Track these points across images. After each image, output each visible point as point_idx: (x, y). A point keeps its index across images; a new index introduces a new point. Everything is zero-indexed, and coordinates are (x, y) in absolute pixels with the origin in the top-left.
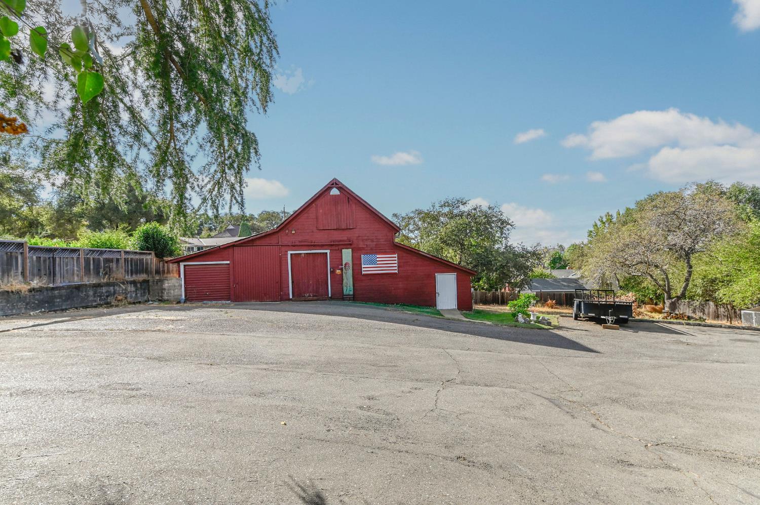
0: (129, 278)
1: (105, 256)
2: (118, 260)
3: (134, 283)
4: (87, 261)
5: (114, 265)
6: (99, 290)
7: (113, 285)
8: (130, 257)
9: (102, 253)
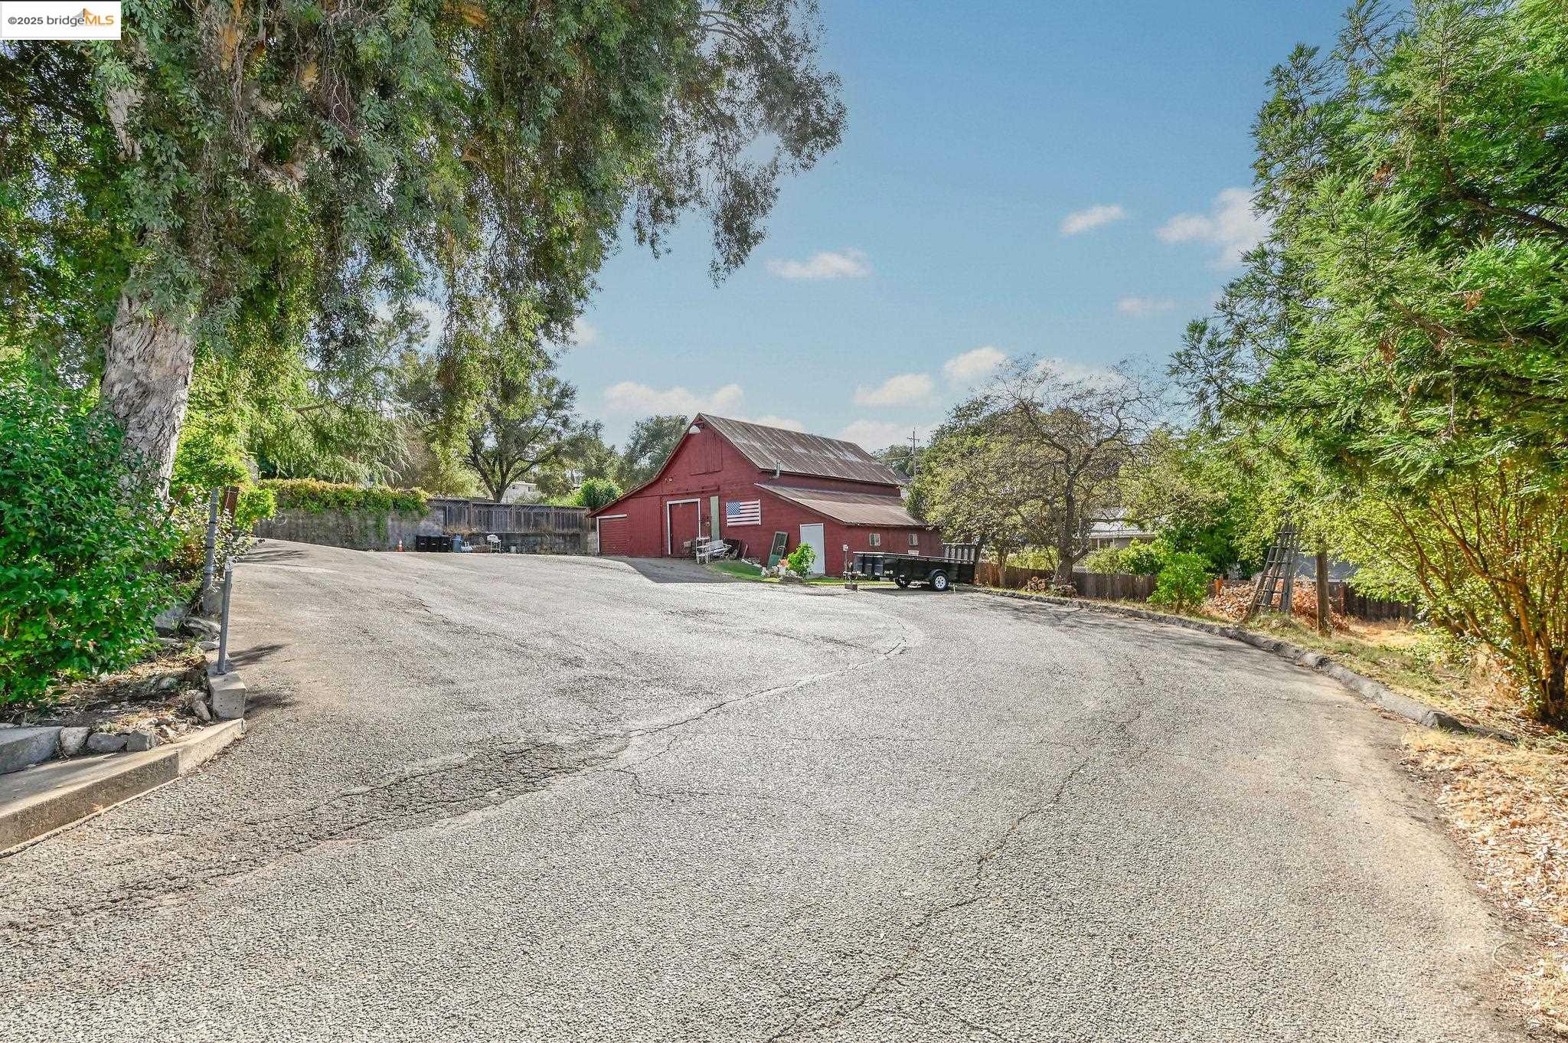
0: (559, 531)
1: (535, 511)
2: (548, 514)
3: (564, 536)
4: (518, 514)
5: (544, 521)
6: (526, 539)
7: (541, 535)
8: (561, 511)
9: (532, 508)
